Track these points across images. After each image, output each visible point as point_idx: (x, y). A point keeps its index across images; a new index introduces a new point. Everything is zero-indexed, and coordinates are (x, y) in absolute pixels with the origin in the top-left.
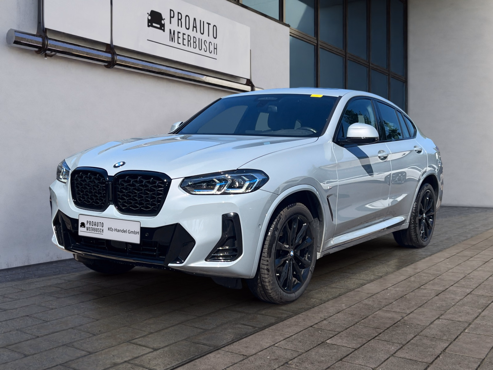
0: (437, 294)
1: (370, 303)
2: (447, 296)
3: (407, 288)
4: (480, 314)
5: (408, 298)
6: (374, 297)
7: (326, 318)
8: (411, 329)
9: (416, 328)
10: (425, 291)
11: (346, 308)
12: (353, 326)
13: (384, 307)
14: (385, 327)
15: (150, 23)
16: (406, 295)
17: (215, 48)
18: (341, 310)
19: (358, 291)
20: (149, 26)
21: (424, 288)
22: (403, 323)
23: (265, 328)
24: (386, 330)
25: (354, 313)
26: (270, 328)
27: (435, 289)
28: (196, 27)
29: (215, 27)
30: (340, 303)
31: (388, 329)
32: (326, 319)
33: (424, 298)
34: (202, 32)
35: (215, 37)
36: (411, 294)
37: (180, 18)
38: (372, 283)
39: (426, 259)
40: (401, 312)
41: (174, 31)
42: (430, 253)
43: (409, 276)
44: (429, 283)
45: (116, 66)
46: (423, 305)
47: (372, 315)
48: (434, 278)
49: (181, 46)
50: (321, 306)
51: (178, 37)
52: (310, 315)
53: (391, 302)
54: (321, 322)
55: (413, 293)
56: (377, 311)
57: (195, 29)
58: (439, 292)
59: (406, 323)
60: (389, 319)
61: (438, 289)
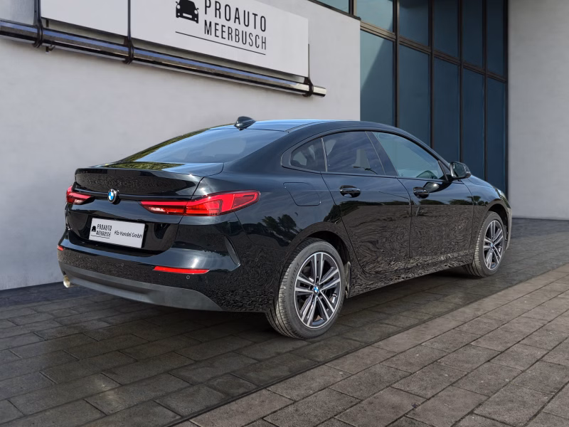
1: (382, 371)
2: (504, 364)
3: (450, 344)
4: (543, 408)
5: (443, 364)
6: (394, 359)
10: (474, 351)
15: (180, 13)
16: (442, 357)
17: (262, 42)
18: (331, 384)
20: (177, 16)
22: (409, 420)
23: (191, 418)
25: (346, 392)
26: (199, 417)
27: (491, 348)
28: (239, 18)
29: (263, 19)
30: (337, 368)
32: (297, 401)
33: (466, 365)
34: (247, 24)
35: (263, 29)
36: (451, 355)
37: (218, 7)
38: (406, 332)
41: (210, 23)
43: (464, 323)
44: (487, 335)
45: (134, 61)
46: (459, 381)
48: (496, 326)
49: (219, 40)
51: (216, 30)
52: (279, 391)
53: (413, 372)
54: (285, 408)
55: (455, 355)
56: (382, 390)
57: (237, 20)
58: (495, 355)
59: (415, 421)
60: (393, 408)
61: (495, 349)
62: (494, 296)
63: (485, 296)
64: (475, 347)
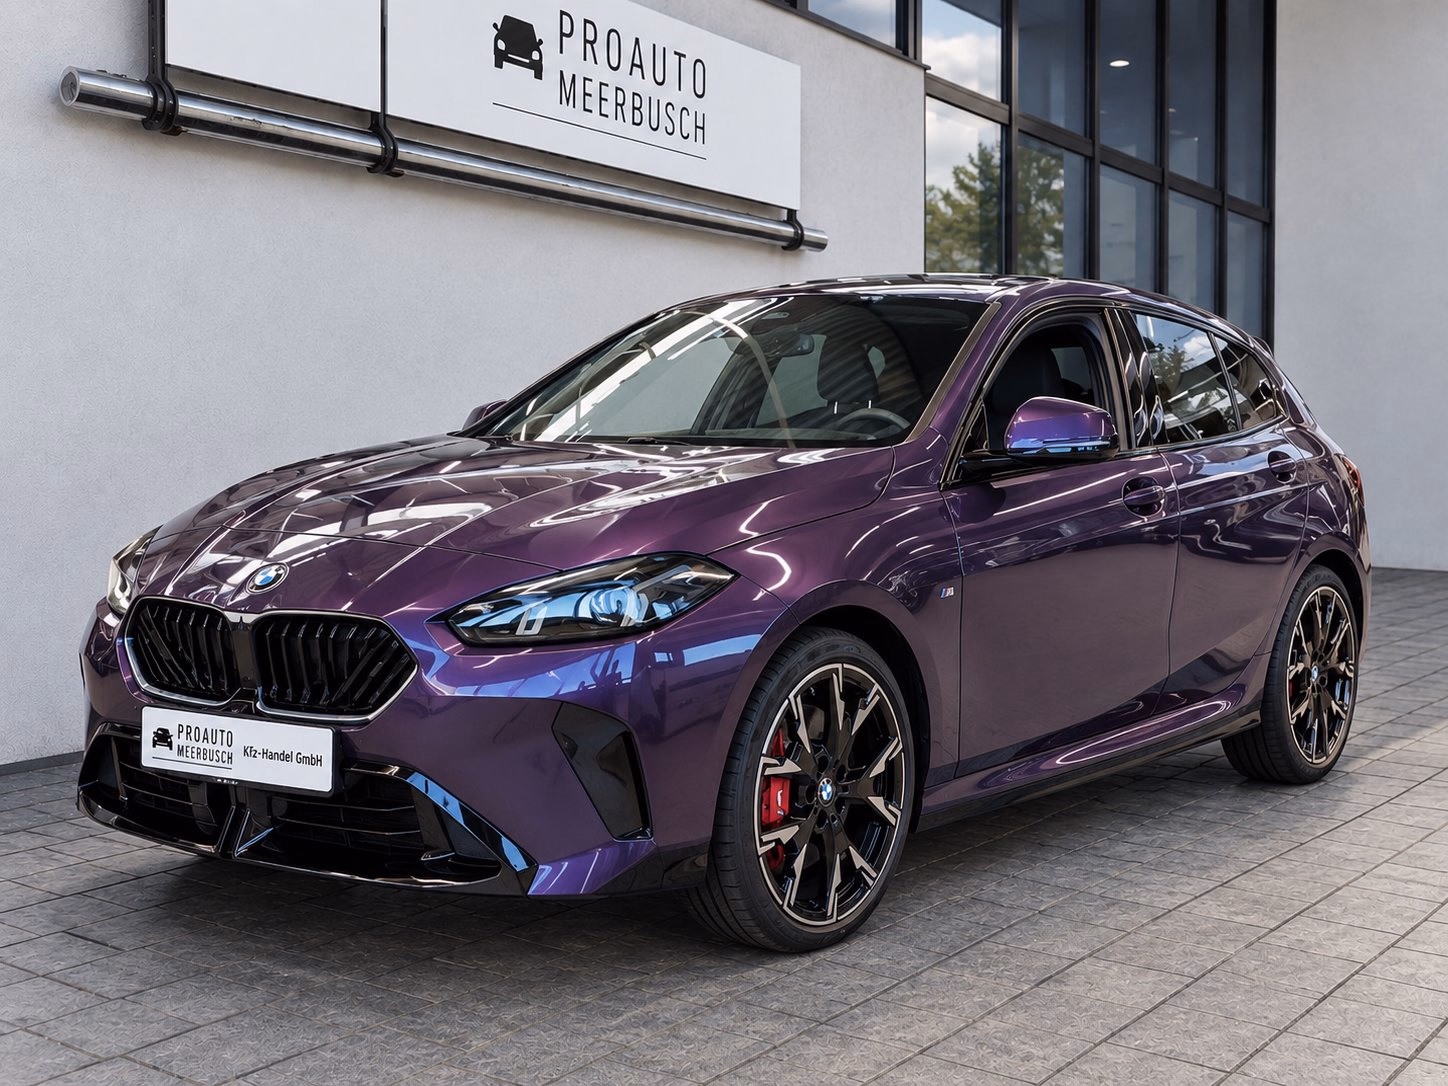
17: (697, 127)
20: (498, 62)
28: (641, 67)
29: (699, 65)
34: (660, 80)
35: (700, 92)
37: (590, 37)
41: (573, 76)
49: (594, 120)
51: (585, 94)
57: (637, 69)
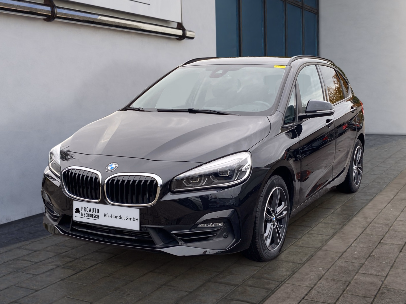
0: (400, 250)
1: (344, 264)
3: (369, 243)
5: (376, 256)
6: (344, 256)
7: (312, 286)
8: (397, 296)
9: (401, 295)
10: (387, 246)
11: (326, 273)
12: (342, 296)
13: (359, 270)
14: (372, 295)
16: (372, 252)
18: (322, 275)
19: (327, 250)
21: (384, 242)
22: (386, 289)
24: (374, 298)
25: (335, 279)
27: (395, 243)
30: (315, 266)
31: (376, 298)
32: (313, 288)
33: (391, 255)
38: (334, 238)
39: (369, 204)
40: (378, 274)
42: (369, 198)
43: (365, 228)
44: (386, 235)
45: (56, 20)
46: (394, 265)
47: (353, 280)
48: (388, 229)
50: (300, 271)
52: (295, 283)
53: (363, 263)
54: (310, 292)
55: (378, 250)
56: (355, 275)
58: (402, 247)
59: (389, 289)
60: (371, 284)
61: (398, 243)
62: (367, 207)
63: (362, 208)
64: (386, 244)
